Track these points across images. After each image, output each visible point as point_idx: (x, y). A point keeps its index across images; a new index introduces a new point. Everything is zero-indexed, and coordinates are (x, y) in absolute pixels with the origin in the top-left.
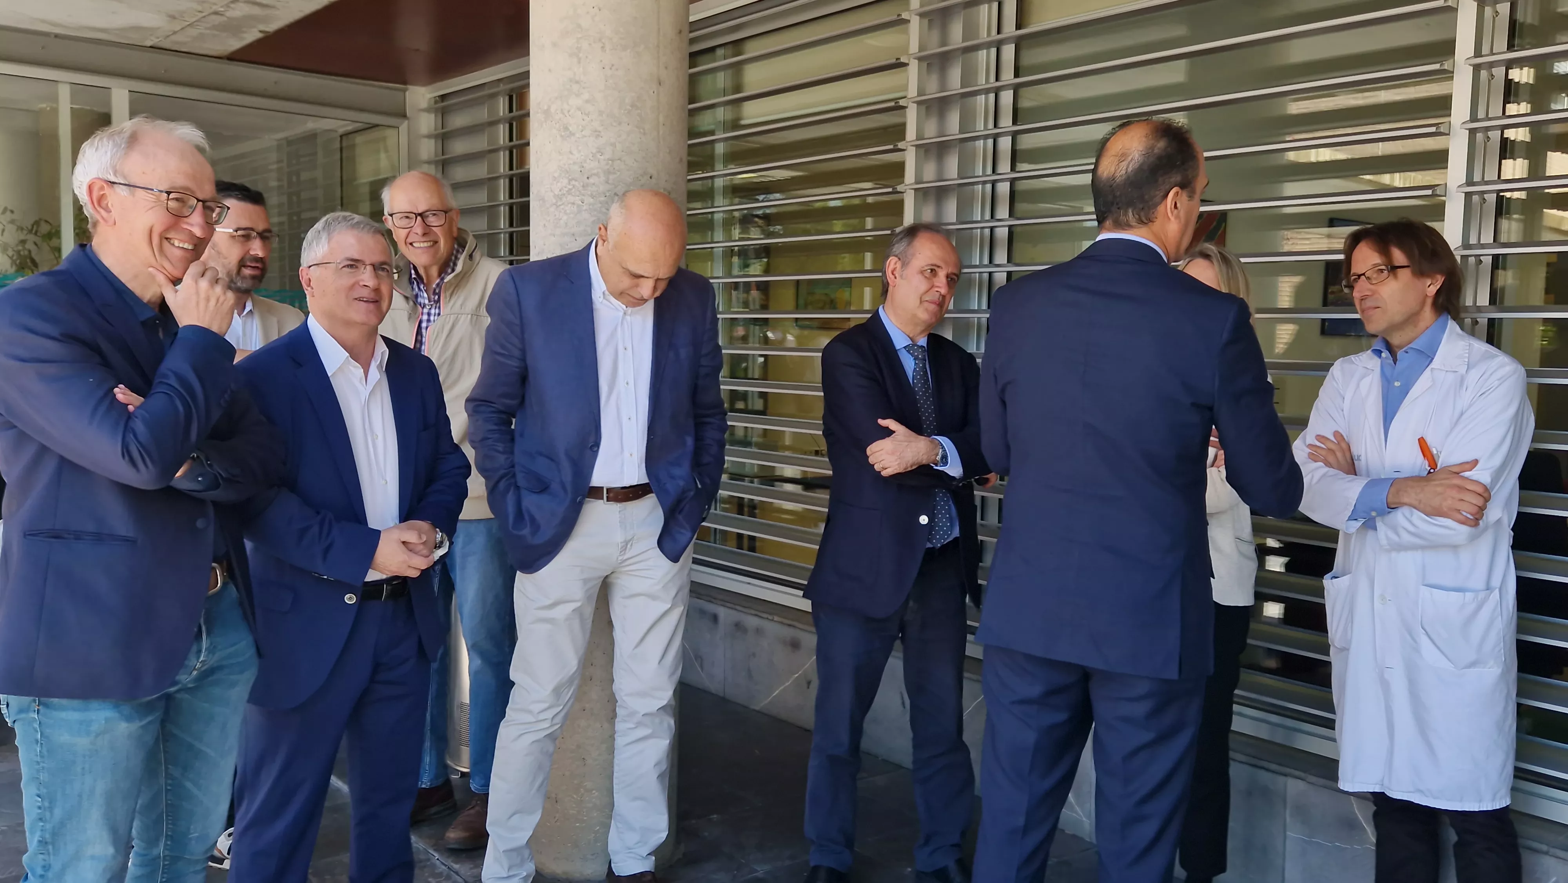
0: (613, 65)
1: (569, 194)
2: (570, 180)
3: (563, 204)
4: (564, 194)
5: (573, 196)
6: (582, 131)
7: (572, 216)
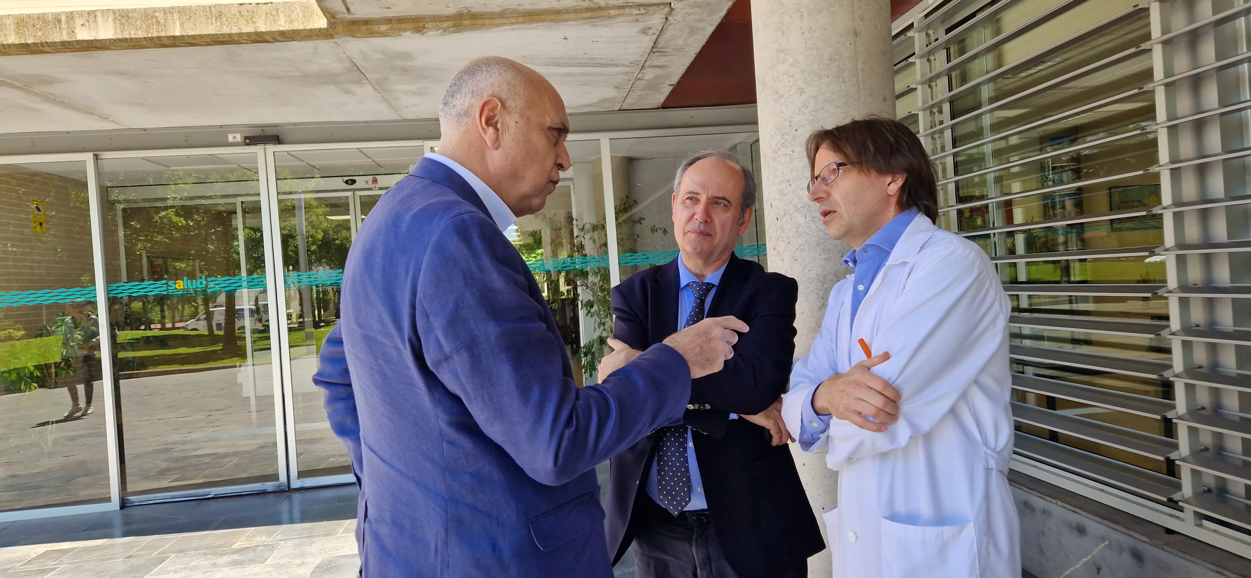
0: (811, 29)
6: (789, 92)
7: (786, 165)
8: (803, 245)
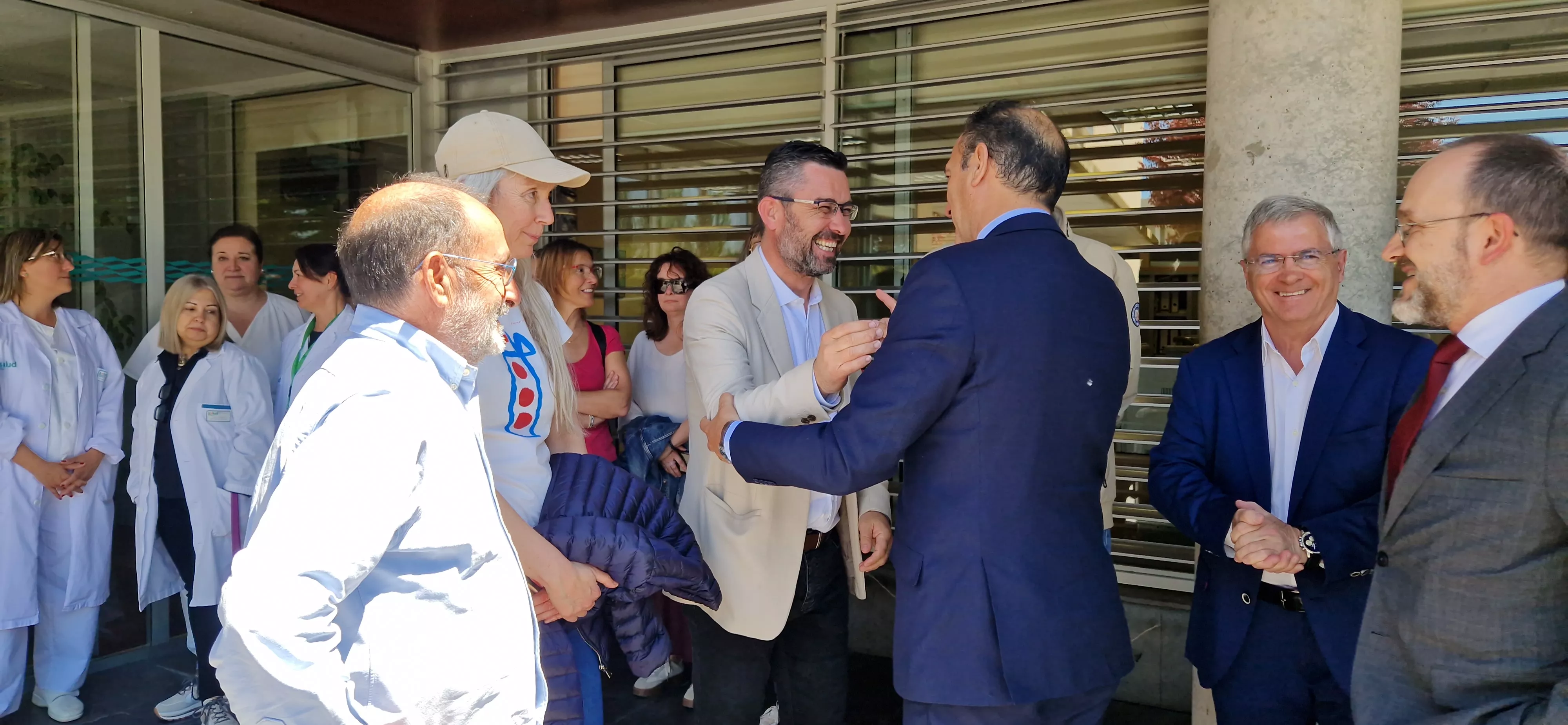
1: (1347, 158)
2: (1348, 142)
3: (1338, 169)
4: (1340, 158)
5: (1352, 160)
6: (1363, 88)
7: (1349, 182)
8: (1362, 290)
